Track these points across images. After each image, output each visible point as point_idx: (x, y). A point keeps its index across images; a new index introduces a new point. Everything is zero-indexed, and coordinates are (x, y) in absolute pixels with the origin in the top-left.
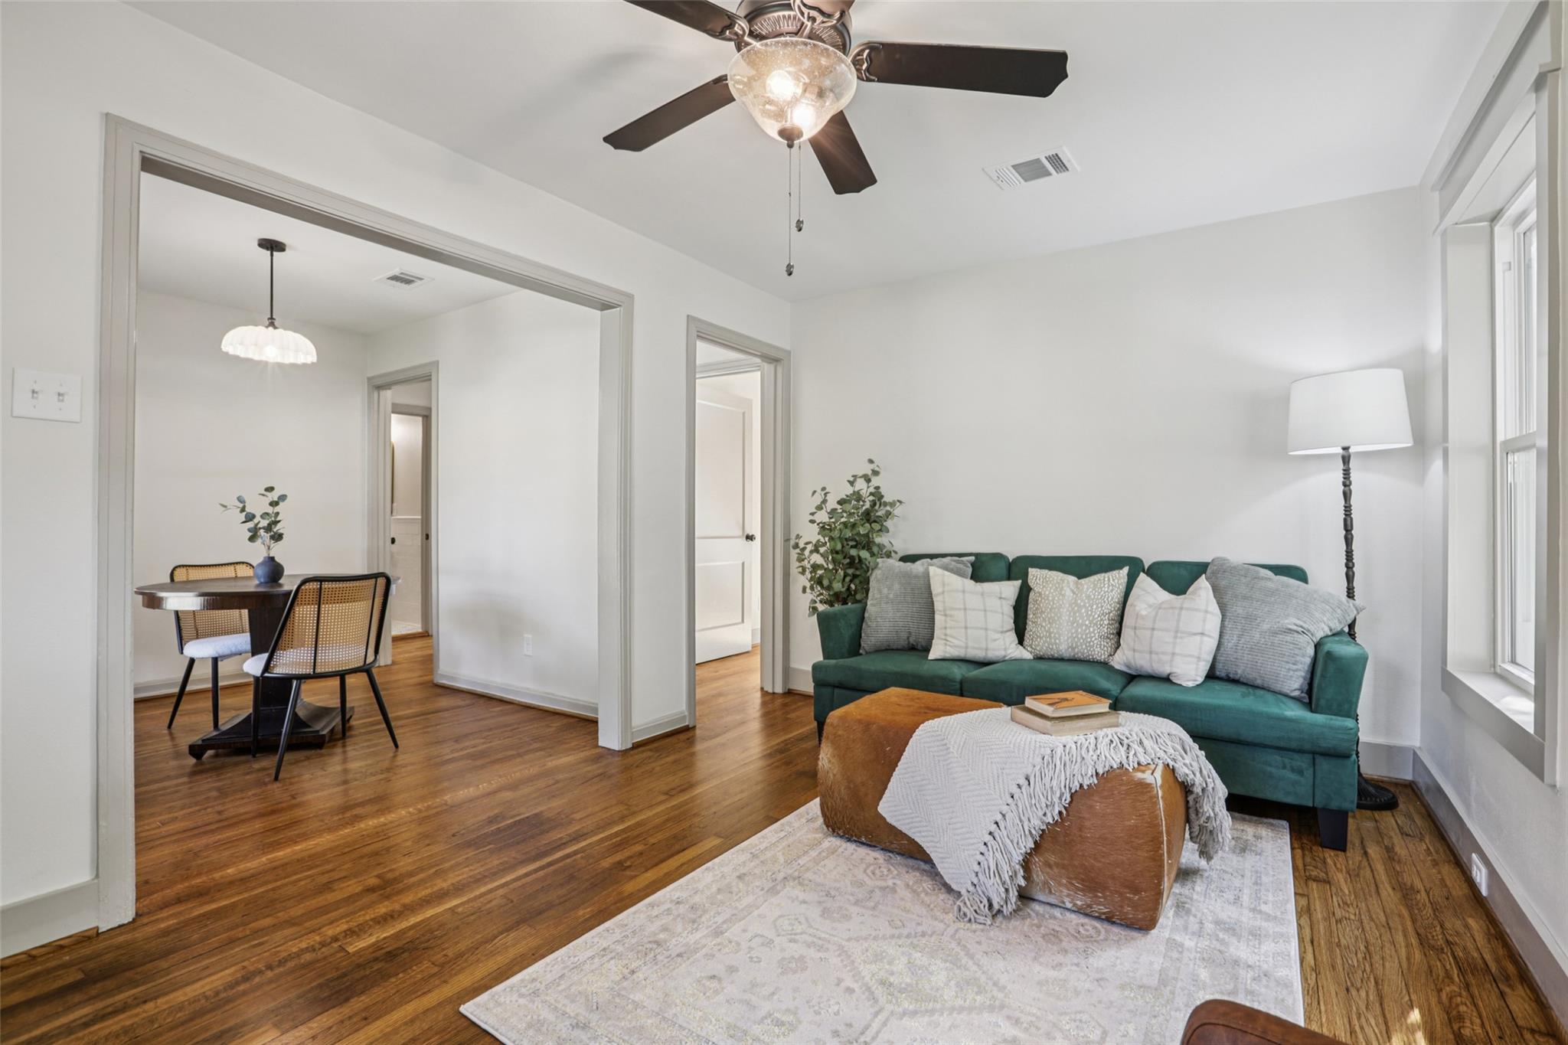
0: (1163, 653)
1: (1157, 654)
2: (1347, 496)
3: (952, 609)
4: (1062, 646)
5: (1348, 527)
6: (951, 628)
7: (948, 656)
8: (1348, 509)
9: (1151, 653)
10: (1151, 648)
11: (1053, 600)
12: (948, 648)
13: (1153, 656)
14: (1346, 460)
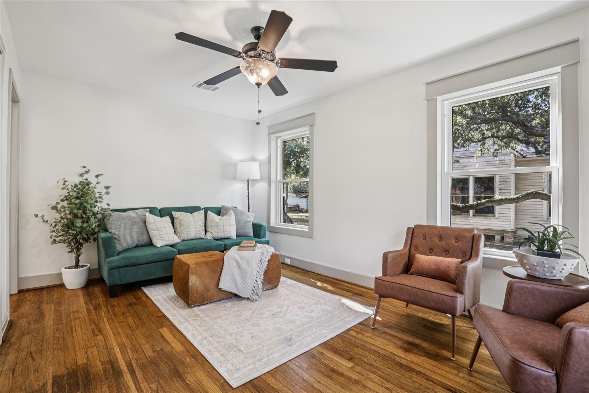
0: (228, 231)
1: (226, 232)
2: (248, 190)
3: (160, 228)
4: (192, 235)
5: (248, 197)
6: (162, 234)
7: (164, 245)
8: (248, 193)
9: (224, 232)
10: (224, 230)
11: (187, 221)
12: (164, 242)
13: (225, 233)
14: (248, 181)
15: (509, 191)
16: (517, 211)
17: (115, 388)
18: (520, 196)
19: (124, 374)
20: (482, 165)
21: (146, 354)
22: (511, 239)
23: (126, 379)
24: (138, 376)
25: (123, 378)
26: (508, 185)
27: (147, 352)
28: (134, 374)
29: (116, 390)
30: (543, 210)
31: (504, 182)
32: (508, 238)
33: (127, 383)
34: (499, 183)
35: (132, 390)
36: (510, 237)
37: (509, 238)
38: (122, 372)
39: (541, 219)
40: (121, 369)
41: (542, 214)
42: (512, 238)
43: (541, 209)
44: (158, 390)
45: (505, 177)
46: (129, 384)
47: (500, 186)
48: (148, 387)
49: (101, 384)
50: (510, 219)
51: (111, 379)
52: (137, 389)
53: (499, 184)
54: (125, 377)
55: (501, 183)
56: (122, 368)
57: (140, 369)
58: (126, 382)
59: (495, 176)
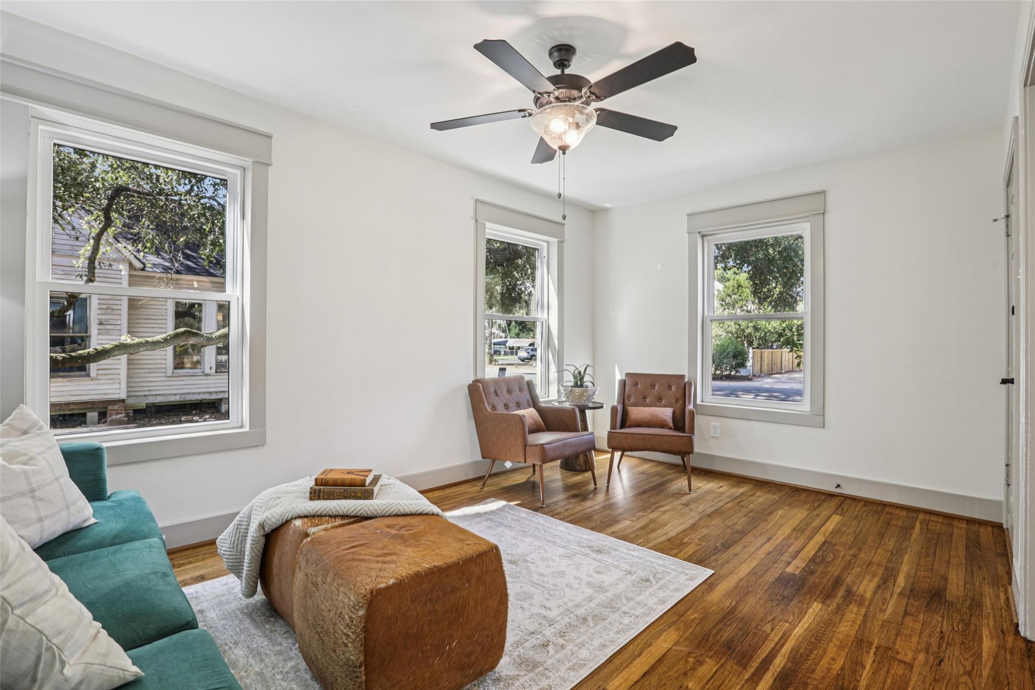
15: (118, 327)
16: (130, 362)
17: (807, 663)
18: (168, 338)
19: (779, 670)
20: (62, 273)
21: (714, 670)
22: (121, 413)
23: (784, 662)
24: (767, 651)
25: (784, 666)
26: (116, 317)
27: (711, 670)
28: (768, 659)
29: (809, 659)
30: (166, 359)
31: (109, 311)
32: (115, 413)
33: (789, 655)
34: (99, 312)
35: (792, 644)
36: (120, 411)
37: (117, 414)
38: (778, 676)
39: (164, 374)
40: (775, 681)
41: (165, 366)
42: (123, 412)
43: (164, 357)
44: (769, 622)
45: (111, 302)
46: (788, 653)
47: (100, 317)
48: (774, 632)
49: (820, 683)
50: (120, 379)
51: (801, 678)
52: (786, 641)
53: (98, 314)
54: (782, 665)
55: (103, 312)
56: (771, 682)
57: (752, 658)
58: (788, 658)
59: (90, 296)
